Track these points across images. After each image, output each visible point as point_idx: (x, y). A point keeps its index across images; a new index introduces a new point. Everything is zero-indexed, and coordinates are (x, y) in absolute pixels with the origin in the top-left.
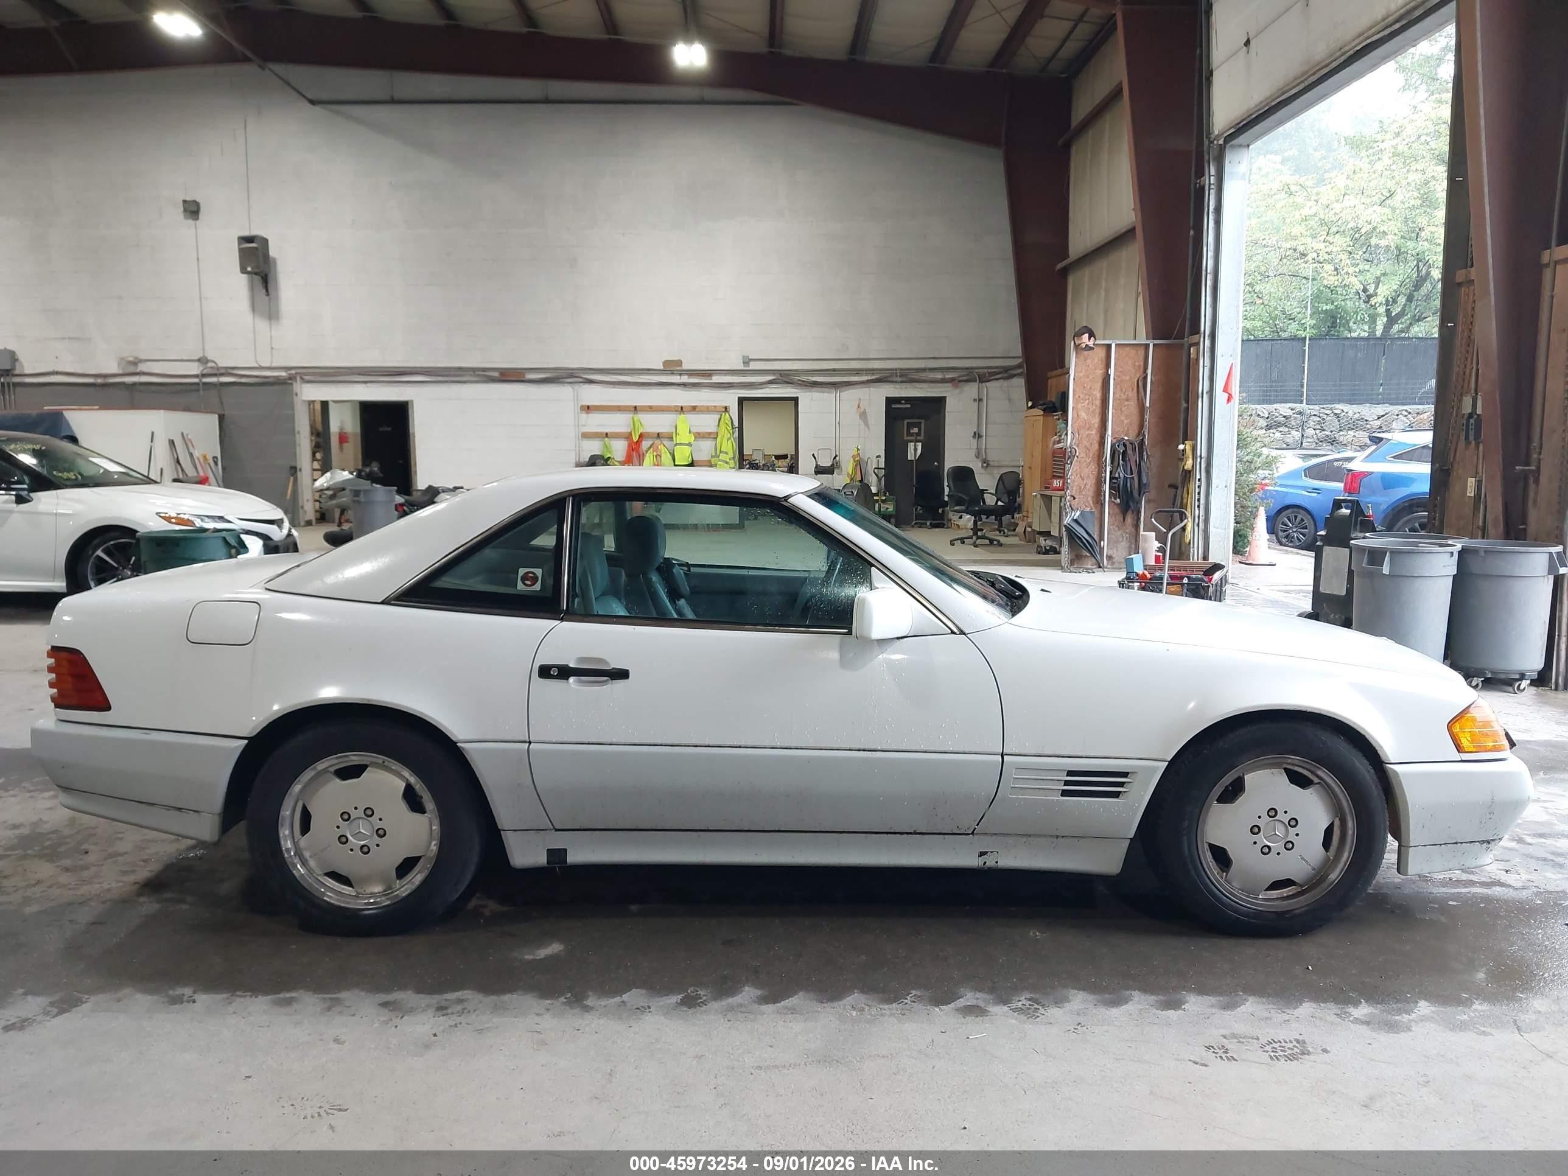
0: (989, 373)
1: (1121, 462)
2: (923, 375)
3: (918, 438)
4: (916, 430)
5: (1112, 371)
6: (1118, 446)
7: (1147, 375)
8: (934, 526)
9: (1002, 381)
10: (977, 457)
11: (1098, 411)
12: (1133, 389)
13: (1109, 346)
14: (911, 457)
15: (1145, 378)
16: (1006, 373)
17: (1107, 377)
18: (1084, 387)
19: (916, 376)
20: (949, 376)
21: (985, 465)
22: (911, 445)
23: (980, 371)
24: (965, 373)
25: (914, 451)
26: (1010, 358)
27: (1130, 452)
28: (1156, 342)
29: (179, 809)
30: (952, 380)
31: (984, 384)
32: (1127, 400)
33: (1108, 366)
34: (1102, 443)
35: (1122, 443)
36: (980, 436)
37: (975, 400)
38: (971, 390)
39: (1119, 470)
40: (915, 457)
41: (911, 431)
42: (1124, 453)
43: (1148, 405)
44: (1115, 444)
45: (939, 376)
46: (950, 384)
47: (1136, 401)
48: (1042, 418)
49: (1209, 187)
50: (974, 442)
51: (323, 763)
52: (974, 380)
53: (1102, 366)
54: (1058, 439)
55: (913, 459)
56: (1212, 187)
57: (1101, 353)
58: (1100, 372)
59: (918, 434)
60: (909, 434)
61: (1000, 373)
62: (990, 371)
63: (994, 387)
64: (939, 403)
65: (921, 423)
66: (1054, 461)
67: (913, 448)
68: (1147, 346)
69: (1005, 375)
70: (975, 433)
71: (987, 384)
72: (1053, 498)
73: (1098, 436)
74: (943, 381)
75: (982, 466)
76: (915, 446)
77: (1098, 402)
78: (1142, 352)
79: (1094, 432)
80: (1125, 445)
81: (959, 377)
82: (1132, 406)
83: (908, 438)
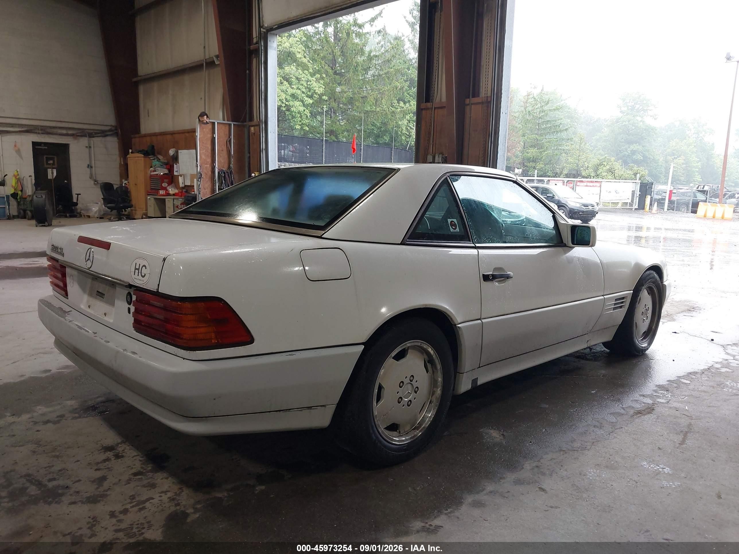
0: (94, 133)
1: (223, 181)
2: (55, 131)
3: (54, 166)
4: (51, 162)
5: (216, 136)
6: (221, 173)
7: (231, 139)
8: (71, 217)
9: (101, 138)
10: (91, 178)
11: (210, 155)
12: (224, 145)
13: (213, 124)
14: (50, 177)
15: (230, 141)
16: (103, 134)
17: (213, 139)
18: (203, 143)
19: (49, 130)
20: (70, 132)
21: (96, 183)
22: (49, 171)
23: (90, 131)
24: (79, 132)
25: (52, 174)
26: (104, 125)
27: (227, 176)
28: (235, 123)
29: (310, 408)
30: (72, 135)
31: (91, 138)
32: (222, 151)
33: (213, 132)
34: (213, 172)
35: (223, 172)
36: (91, 167)
37: (87, 147)
38: (84, 141)
39: (223, 185)
40: (53, 177)
41: (49, 162)
42: (225, 177)
43: (232, 153)
44: (220, 172)
45: (64, 132)
46: (72, 137)
47: (226, 152)
48: (143, 158)
49: (261, 51)
50: (88, 170)
51: (395, 351)
52: (85, 136)
53: (210, 132)
54: (153, 170)
55: (51, 178)
56: (262, 51)
57: (210, 126)
58: (209, 136)
59: (53, 164)
60: (47, 164)
61: (99, 133)
62: (95, 131)
63: (97, 141)
64: (65, 147)
65: (54, 158)
66: (151, 181)
67: (51, 172)
68: (230, 125)
69: (102, 135)
70: (88, 165)
71: (93, 138)
72: (166, 199)
73: (211, 167)
74: (67, 135)
75: (95, 184)
76: (52, 171)
77: (210, 151)
78: (227, 127)
79: (208, 166)
80: (224, 173)
81: (77, 133)
82: (225, 154)
83: (48, 166)
